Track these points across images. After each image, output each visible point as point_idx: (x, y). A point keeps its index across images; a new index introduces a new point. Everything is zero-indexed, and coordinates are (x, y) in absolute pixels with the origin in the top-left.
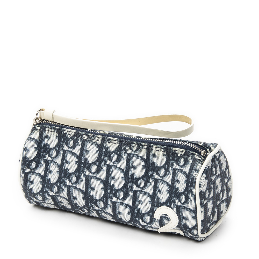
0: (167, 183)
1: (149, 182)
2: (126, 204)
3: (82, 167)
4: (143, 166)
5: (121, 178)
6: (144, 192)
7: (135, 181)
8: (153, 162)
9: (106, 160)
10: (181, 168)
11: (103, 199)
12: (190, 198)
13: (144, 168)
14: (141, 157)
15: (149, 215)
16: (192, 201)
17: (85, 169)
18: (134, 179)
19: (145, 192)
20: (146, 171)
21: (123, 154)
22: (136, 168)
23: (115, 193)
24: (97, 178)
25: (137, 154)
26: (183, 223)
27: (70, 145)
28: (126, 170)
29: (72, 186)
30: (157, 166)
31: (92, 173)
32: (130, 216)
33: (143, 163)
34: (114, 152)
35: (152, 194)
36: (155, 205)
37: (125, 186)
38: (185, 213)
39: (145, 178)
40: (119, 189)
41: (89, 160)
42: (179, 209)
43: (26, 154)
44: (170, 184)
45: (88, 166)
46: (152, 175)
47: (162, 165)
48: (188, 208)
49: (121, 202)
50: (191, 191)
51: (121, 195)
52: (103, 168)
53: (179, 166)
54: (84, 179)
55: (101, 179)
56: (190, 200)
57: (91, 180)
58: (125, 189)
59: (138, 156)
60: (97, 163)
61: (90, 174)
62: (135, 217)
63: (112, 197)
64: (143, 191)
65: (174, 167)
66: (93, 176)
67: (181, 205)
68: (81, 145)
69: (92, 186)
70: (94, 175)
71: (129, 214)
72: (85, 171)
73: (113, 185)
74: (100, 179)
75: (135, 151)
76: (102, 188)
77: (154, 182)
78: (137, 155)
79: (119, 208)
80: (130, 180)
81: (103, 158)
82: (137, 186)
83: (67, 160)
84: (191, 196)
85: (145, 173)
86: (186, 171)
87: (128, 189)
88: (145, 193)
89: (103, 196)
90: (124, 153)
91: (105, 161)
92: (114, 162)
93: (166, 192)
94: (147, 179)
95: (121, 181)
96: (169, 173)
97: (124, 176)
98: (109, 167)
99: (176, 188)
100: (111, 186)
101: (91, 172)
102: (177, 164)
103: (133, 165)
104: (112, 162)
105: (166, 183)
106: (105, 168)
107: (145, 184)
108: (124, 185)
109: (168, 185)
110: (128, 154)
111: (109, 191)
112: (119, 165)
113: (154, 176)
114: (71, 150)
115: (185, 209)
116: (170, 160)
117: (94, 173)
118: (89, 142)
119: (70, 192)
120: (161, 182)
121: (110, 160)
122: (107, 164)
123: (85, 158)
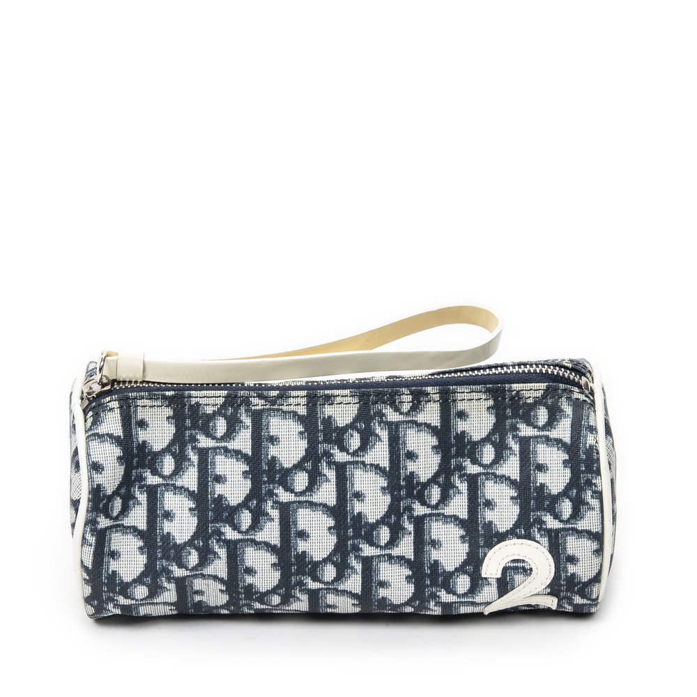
0: (508, 479)
1: (453, 486)
2: (398, 557)
3: (265, 483)
4: (434, 447)
5: (379, 491)
6: (443, 515)
7: (417, 490)
8: (459, 432)
9: (331, 451)
10: (541, 433)
11: (335, 555)
12: (588, 503)
13: (437, 453)
14: (428, 426)
15: (465, 572)
16: (593, 509)
17: (274, 488)
18: (414, 488)
19: (446, 514)
20: (441, 460)
21: (377, 427)
22: (417, 457)
23: (367, 532)
24: (312, 505)
25: (414, 419)
26: (567, 572)
27: (218, 431)
28: (390, 467)
29: (241, 540)
30: (470, 442)
31: (297, 494)
32: (413, 585)
33: (434, 441)
34: (352, 426)
35: (466, 517)
36: (482, 543)
37: (393, 509)
38: (573, 545)
39: (441, 480)
40: (377, 521)
41: (283, 462)
42: (557, 536)
43: (99, 479)
44: (518, 480)
45: (283, 477)
46: (460, 468)
47: (484, 434)
48: (582, 531)
49: (385, 555)
50: (589, 483)
51: (384, 534)
52: (325, 475)
53: (534, 428)
54: (275, 514)
55: (325, 506)
56: (589, 509)
57: (295, 511)
58: (393, 518)
59: (418, 425)
60: (309, 465)
61: (291, 497)
62: (428, 586)
63: (360, 546)
64: (439, 515)
65: (522, 434)
66: (300, 502)
67: (561, 526)
68: (250, 427)
69: (300, 527)
70: (302, 499)
71: (409, 582)
72: (275, 491)
73: (360, 514)
74: (320, 504)
75: (407, 414)
76: (330, 529)
77: (466, 484)
78: (415, 423)
79: (381, 572)
80: (403, 493)
81: (321, 448)
82: (423, 503)
83: (218, 473)
84: (592, 497)
85: (440, 466)
86: (560, 436)
87: (399, 516)
88: (446, 517)
89: (333, 548)
90: (380, 423)
91: (328, 454)
92: (355, 453)
93: (509, 502)
94: (448, 479)
95: (381, 498)
96: (508, 452)
97: (388, 483)
98: (341, 469)
99: (537, 487)
100: (353, 518)
101: (292, 491)
102: (528, 425)
103: (408, 451)
104: (348, 453)
105: (506, 480)
106: (331, 474)
107: (442, 494)
108: (390, 506)
109: (513, 483)
110: (390, 424)
111: (350, 532)
112: (369, 458)
113: (464, 468)
114: (223, 444)
115: (573, 534)
116: (507, 418)
117: (302, 493)
118: (272, 414)
119: (237, 556)
120: (487, 479)
121: (343, 449)
122: (335, 463)
123: (269, 457)
